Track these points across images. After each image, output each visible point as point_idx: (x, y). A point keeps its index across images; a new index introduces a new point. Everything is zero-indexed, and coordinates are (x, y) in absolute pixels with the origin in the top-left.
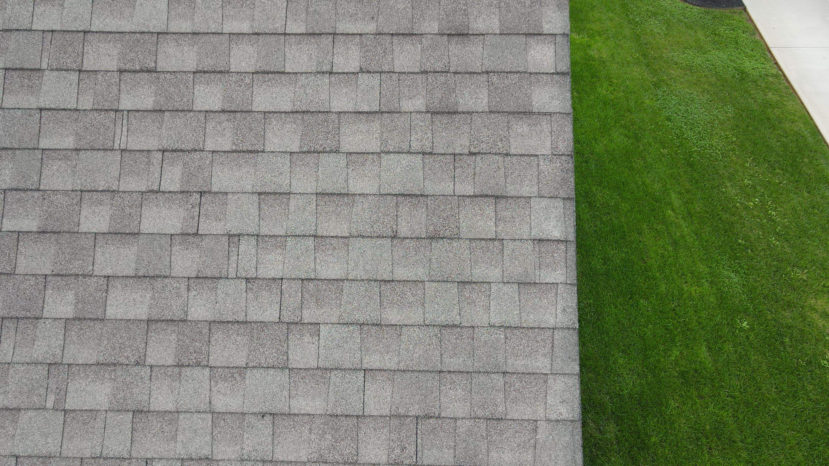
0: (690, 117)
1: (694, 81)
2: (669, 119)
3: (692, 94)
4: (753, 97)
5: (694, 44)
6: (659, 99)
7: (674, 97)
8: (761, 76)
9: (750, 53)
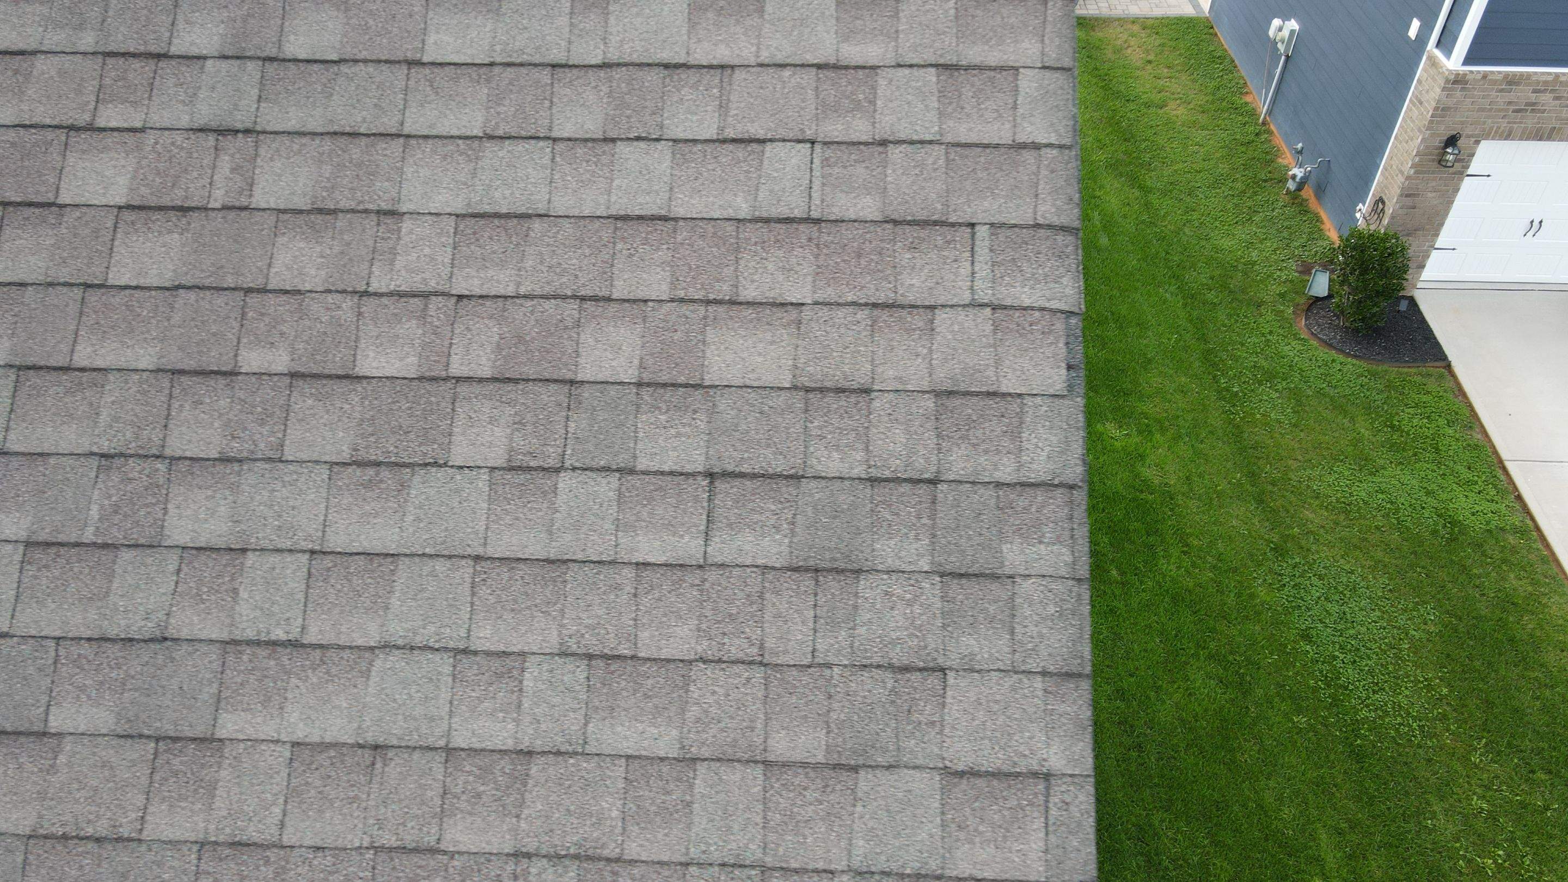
0: (1352, 632)
1: (1355, 541)
2: (1306, 636)
3: (1352, 572)
4: (1477, 583)
5: (1350, 449)
6: (1284, 585)
7: (1315, 580)
8: (1489, 531)
9: (1466, 475)
